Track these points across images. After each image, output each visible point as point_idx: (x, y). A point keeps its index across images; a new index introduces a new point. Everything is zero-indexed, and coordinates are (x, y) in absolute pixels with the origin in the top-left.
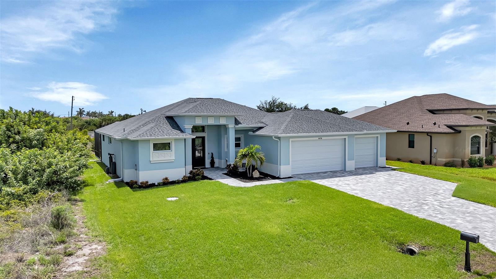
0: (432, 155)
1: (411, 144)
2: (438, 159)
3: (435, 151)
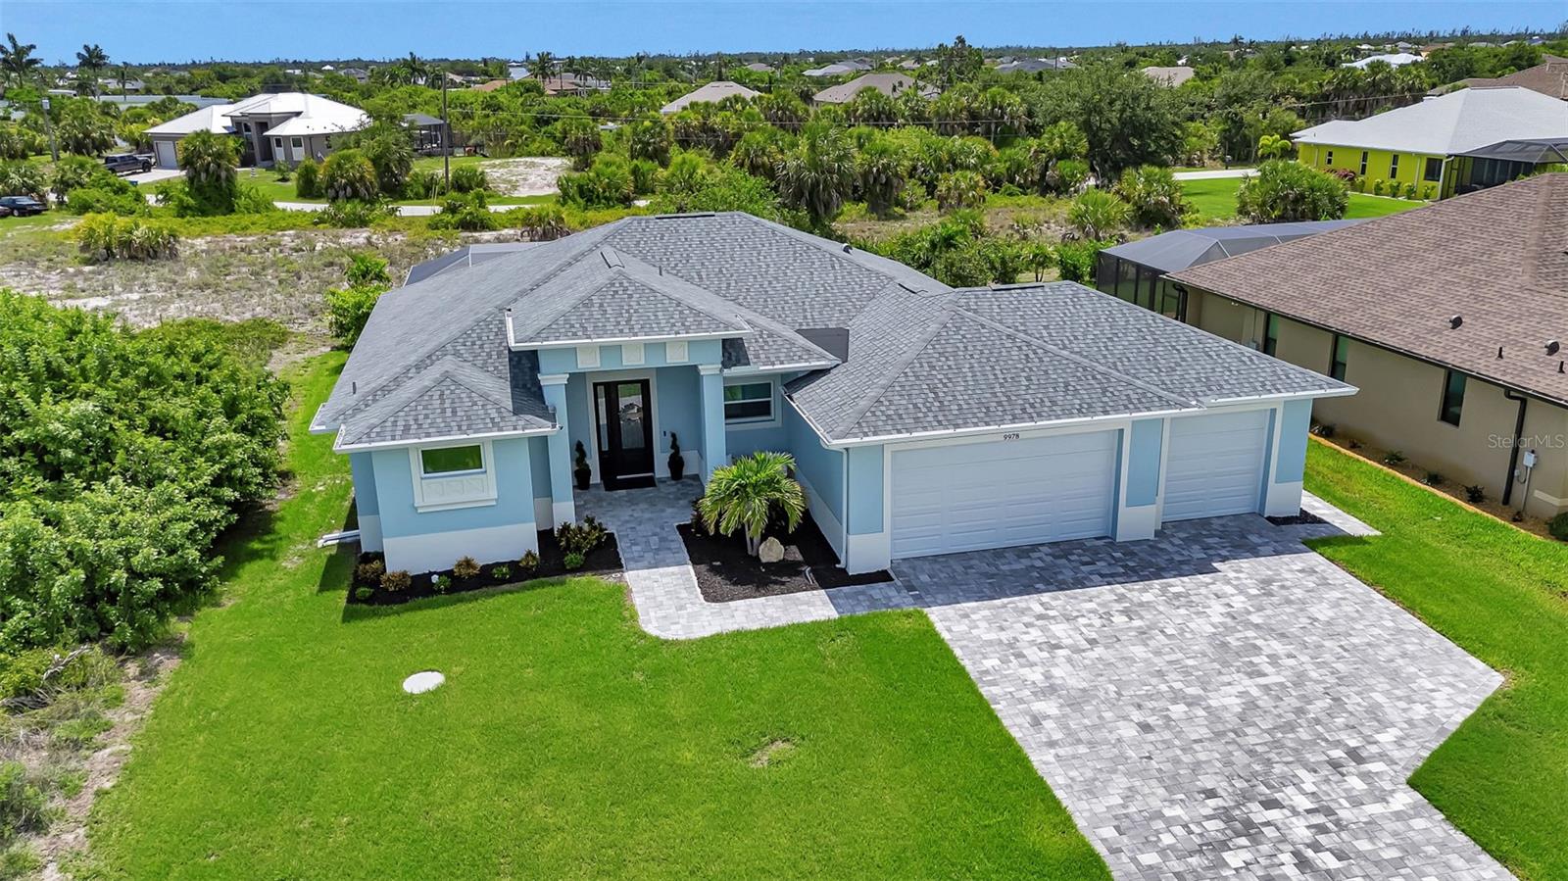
0: (1516, 473)
1: (1450, 411)
2: (1536, 491)
3: (1528, 460)
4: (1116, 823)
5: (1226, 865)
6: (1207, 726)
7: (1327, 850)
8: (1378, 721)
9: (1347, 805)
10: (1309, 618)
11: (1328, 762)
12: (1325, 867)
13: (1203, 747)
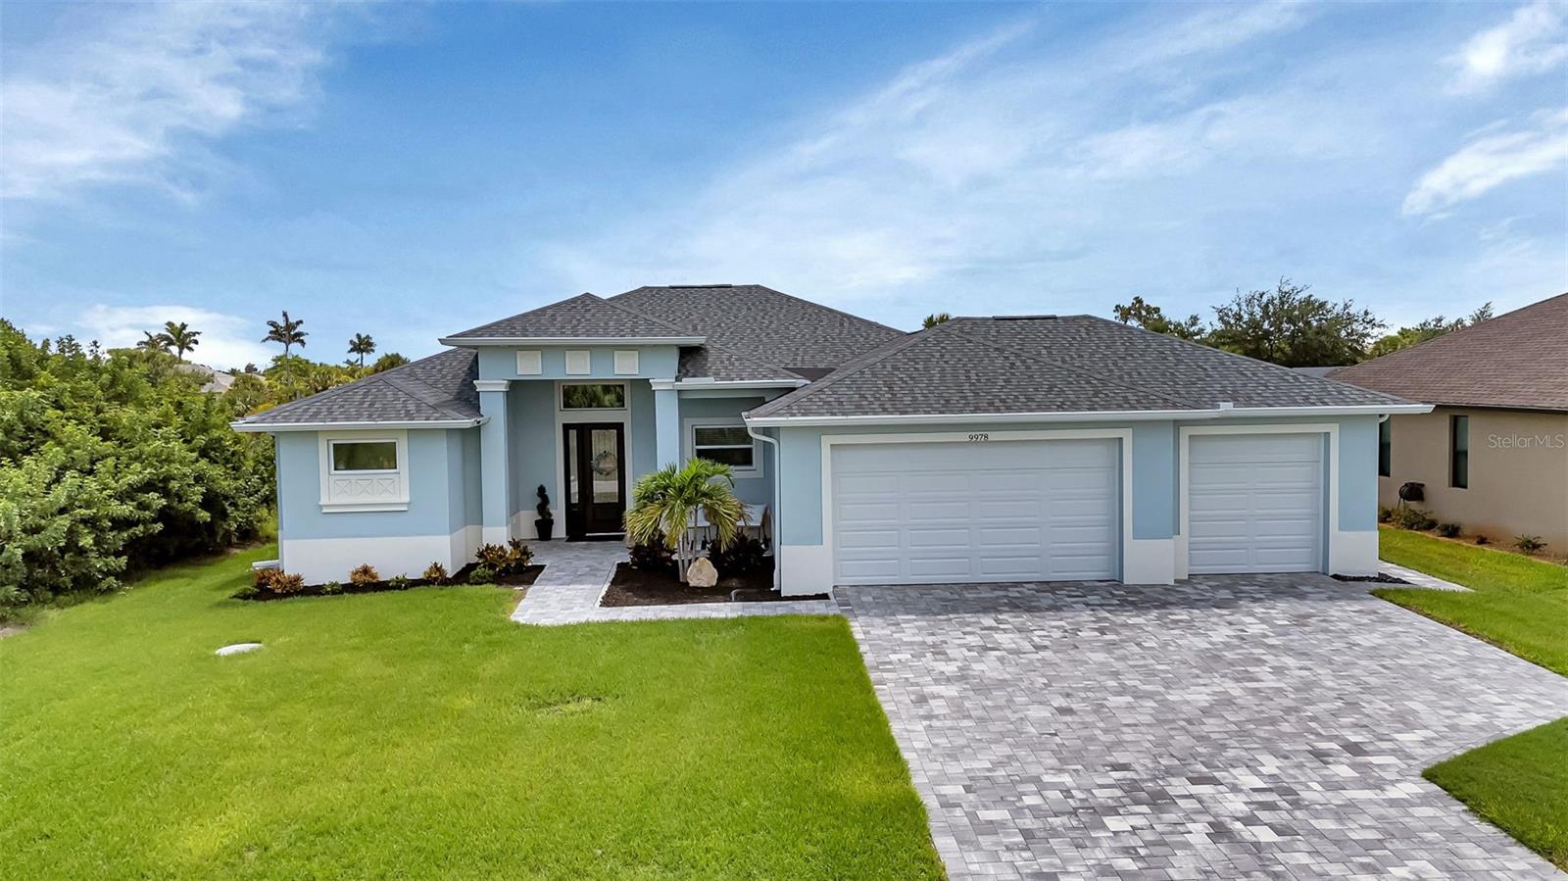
4: (968, 783)
5: (1104, 827)
6: (1151, 715)
7: (1266, 824)
8: (1404, 724)
9: (1320, 788)
10: (1348, 643)
11: (1310, 752)
12: (1254, 839)
13: (1133, 730)
